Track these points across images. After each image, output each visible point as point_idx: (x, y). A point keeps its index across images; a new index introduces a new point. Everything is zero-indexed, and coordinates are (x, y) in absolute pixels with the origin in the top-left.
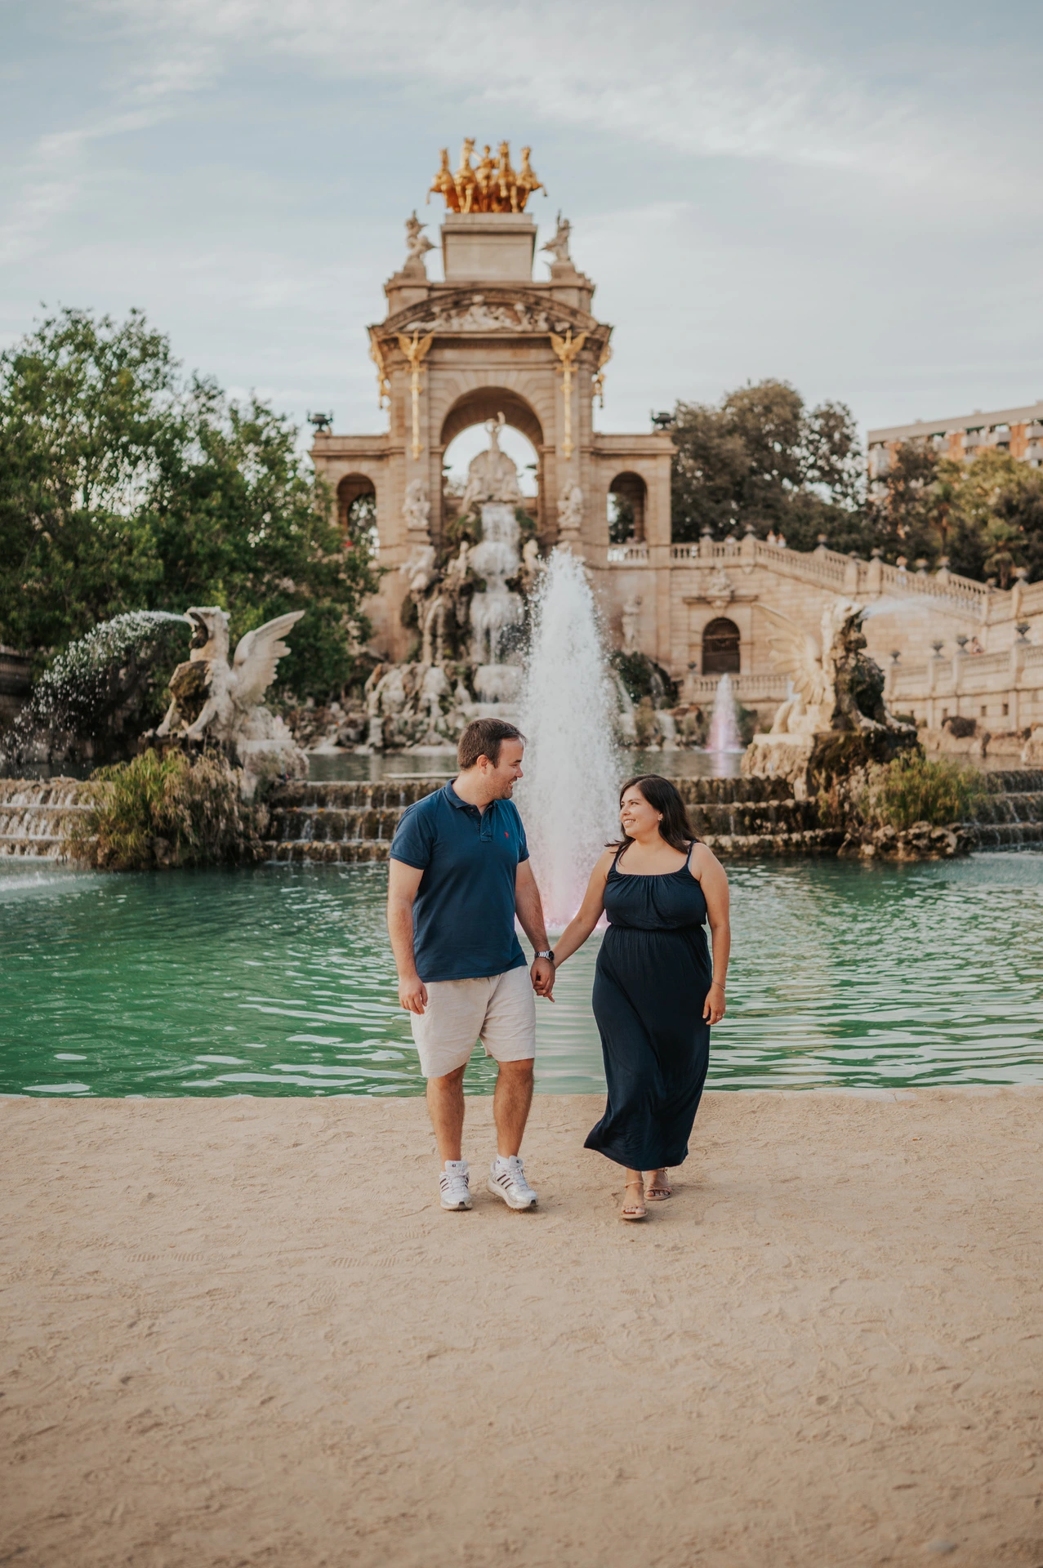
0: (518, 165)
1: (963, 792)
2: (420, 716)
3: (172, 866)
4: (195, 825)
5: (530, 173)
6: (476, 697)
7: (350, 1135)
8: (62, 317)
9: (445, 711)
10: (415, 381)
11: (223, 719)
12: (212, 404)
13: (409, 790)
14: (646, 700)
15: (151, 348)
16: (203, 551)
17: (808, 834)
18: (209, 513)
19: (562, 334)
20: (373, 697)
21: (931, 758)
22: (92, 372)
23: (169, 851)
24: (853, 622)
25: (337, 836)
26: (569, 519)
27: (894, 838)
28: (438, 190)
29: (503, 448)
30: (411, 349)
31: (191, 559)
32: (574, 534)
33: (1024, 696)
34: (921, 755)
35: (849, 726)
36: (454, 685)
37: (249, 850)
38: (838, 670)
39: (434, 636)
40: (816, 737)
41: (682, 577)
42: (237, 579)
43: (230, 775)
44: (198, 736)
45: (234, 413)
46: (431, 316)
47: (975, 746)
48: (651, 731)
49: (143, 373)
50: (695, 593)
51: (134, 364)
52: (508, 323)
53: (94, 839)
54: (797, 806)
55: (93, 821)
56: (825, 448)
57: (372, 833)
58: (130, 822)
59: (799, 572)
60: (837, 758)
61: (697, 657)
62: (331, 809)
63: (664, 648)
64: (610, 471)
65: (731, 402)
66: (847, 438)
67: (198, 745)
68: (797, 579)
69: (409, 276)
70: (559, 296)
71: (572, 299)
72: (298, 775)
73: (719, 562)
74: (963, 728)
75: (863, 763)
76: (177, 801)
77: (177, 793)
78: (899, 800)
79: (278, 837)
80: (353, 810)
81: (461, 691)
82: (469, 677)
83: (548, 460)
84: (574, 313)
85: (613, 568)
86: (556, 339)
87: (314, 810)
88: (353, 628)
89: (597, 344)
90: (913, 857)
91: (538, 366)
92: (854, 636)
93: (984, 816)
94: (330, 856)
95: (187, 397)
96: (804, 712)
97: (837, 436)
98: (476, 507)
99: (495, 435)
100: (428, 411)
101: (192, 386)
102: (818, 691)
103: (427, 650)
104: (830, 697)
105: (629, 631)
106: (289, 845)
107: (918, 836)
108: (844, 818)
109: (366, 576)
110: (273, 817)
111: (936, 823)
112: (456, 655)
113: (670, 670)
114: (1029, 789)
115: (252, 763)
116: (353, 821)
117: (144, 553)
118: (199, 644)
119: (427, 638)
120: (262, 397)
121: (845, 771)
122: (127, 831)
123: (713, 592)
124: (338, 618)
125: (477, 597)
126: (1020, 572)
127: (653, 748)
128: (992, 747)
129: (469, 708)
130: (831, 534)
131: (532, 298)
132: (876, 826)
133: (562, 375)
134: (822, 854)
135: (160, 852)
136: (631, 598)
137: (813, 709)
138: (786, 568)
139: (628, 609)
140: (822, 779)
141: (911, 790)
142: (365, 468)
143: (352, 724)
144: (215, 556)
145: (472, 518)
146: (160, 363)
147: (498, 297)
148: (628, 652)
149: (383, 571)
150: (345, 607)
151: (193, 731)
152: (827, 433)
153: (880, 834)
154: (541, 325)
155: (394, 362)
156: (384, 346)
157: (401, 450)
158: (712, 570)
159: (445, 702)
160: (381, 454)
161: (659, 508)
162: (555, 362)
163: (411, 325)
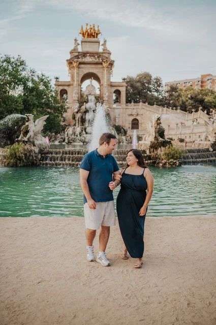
0: (96, 29)
1: (180, 153)
2: (75, 137)
3: (21, 166)
4: (25, 158)
5: (99, 30)
6: (86, 133)
7: (38, 226)
8: (4, 57)
9: (80, 136)
10: (75, 71)
11: (32, 136)
12: (33, 74)
13: (69, 151)
14: (120, 134)
15: (22, 63)
16: (32, 103)
17: (149, 161)
18: (33, 96)
19: (105, 62)
20: (66, 133)
21: (174, 146)
22: (10, 67)
23: (20, 163)
24: (159, 119)
25: (54, 161)
26: (105, 98)
27: (166, 162)
28: (80, 33)
29: (93, 84)
30: (75, 64)
31: (29, 105)
32: (106, 101)
33: (194, 135)
34: (172, 146)
35: (158, 140)
36: (82, 131)
37: (36, 163)
38: (156, 129)
39: (79, 121)
40: (151, 142)
41: (128, 110)
42: (39, 109)
43: (33, 148)
44: (27, 140)
45: (38, 76)
46: (79, 58)
47: (184, 144)
48: (121, 140)
49: (20, 68)
50: (130, 113)
51: (19, 66)
52: (94, 60)
53: (5, 160)
54: (147, 156)
55: (5, 157)
56: (156, 85)
57: (62, 160)
58: (12, 157)
59: (150, 110)
60: (155, 146)
61: (131, 126)
62: (54, 155)
63: (124, 124)
64: (114, 89)
65: (138, 76)
66: (160, 84)
67: (27, 142)
68: (150, 111)
69: (75, 50)
70: (104, 55)
71: (107, 55)
72: (47, 148)
73: (135, 107)
74: (182, 141)
75: (160, 147)
76: (22, 153)
77: (22, 151)
78: (167, 155)
79: (43, 161)
80: (58, 155)
81: (84, 132)
82: (85, 129)
83: (102, 87)
84: (107, 58)
85: (114, 108)
86: (103, 63)
87: (50, 155)
88: (62, 119)
89: (111, 64)
90: (170, 166)
91: (100, 68)
92: (159, 122)
93: (184, 158)
94: (53, 165)
95: (29, 73)
96: (149, 137)
97: (158, 83)
98: (87, 96)
99: (91, 82)
100: (78, 77)
101: (30, 70)
102: (151, 133)
103: (77, 124)
104: (154, 134)
105: (117, 121)
106: (45, 162)
107: (171, 162)
108: (156, 158)
109: (65, 109)
110: (41, 157)
111: (174, 159)
112: (83, 125)
113: (125, 128)
114: (194, 153)
115: (38, 146)
116: (58, 158)
117: (20, 103)
118: (27, 121)
119: (77, 121)
120: (43, 73)
121: (157, 149)
122: (11, 159)
123: (134, 113)
124: (59, 117)
125: (87, 114)
126: (193, 110)
127: (121, 144)
128: (187, 144)
129: (85, 135)
130: (157, 102)
131: (99, 55)
132: (163, 160)
133: (104, 70)
134: (152, 165)
135: (18, 163)
136: (117, 114)
137: (150, 136)
138: (148, 109)
139: (117, 116)
140: (152, 150)
141: (170, 153)
142: (65, 88)
143: (62, 138)
144: (34, 104)
145: (86, 98)
146: (24, 66)
147: (92, 55)
148: (117, 125)
149: (68, 108)
150: (60, 115)
151: (26, 139)
152: (156, 83)
153: (163, 161)
154: (100, 60)
155: (72, 67)
156: (70, 64)
157: (73, 84)
158: (134, 109)
159: (80, 134)
160: (69, 85)
161: (123, 97)
162: (103, 68)
163: (75, 60)
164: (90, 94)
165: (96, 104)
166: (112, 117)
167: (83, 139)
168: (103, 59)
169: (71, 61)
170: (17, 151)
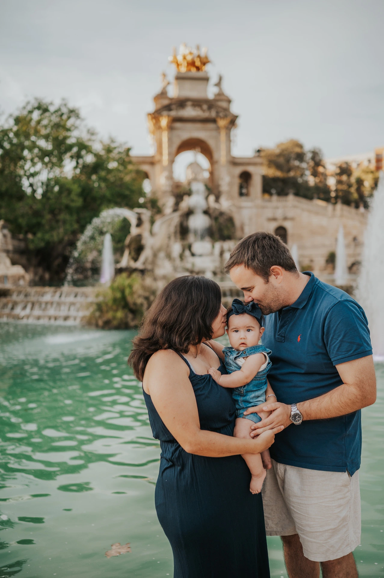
0: (203, 54)
5: (206, 58)
10: (165, 135)
11: (149, 260)
12: (93, 138)
15: (72, 114)
16: (98, 195)
19: (221, 118)
23: (133, 319)
28: (172, 62)
29: (198, 162)
30: (164, 122)
36: (184, 250)
41: (265, 210)
44: (141, 267)
45: (102, 142)
46: (171, 110)
49: (69, 124)
50: (271, 216)
51: (66, 119)
52: (200, 113)
56: (312, 163)
58: (117, 306)
64: (238, 170)
65: (278, 147)
66: (320, 160)
69: (163, 94)
70: (219, 104)
71: (224, 104)
73: (280, 204)
81: (187, 253)
82: (190, 247)
83: (214, 166)
84: (224, 110)
85: (240, 207)
86: (219, 120)
89: (233, 122)
91: (211, 130)
97: (317, 160)
99: (195, 156)
100: (170, 146)
118: (138, 226)
122: (116, 311)
123: (277, 216)
129: (190, 259)
131: (210, 104)
133: (219, 133)
136: (247, 218)
138: (304, 207)
139: (247, 221)
142: (145, 168)
145: (187, 187)
147: (197, 103)
151: (139, 265)
152: (313, 159)
154: (213, 114)
155: (158, 127)
156: (154, 121)
157: (160, 161)
158: (277, 208)
159: (181, 257)
160: (152, 163)
161: (257, 184)
162: (218, 129)
163: (165, 113)
164: (195, 179)
165: (207, 198)
166: (237, 222)
167: (189, 266)
168: (217, 113)
169: (156, 116)
170: (127, 291)
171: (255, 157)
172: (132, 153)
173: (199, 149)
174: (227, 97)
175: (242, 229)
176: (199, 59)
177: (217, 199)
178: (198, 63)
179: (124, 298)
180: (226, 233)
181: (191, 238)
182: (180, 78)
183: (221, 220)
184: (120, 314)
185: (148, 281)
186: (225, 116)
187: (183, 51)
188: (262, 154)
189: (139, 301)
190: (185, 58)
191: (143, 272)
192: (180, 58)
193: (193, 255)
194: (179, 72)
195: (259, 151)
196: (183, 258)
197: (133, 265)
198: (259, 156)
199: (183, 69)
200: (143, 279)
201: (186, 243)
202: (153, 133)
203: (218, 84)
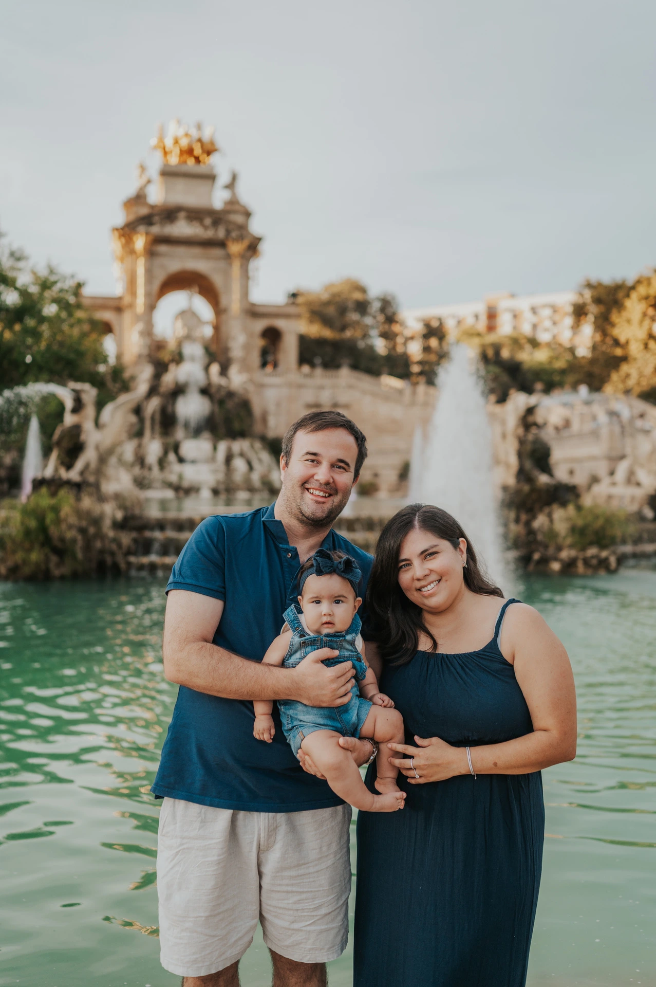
0: (207, 136)
3: (62, 578)
5: (212, 143)
9: (163, 469)
10: (141, 264)
11: (92, 467)
19: (233, 240)
23: (58, 565)
24: (530, 411)
27: (574, 558)
28: (155, 148)
29: (194, 309)
30: (140, 242)
32: (240, 362)
35: (531, 481)
36: (167, 453)
37: (114, 564)
38: (522, 443)
39: (153, 422)
40: (504, 488)
41: (303, 391)
43: (99, 507)
44: (78, 479)
46: (152, 224)
50: (312, 401)
52: (200, 231)
56: (381, 318)
58: (32, 542)
60: (525, 503)
62: (170, 533)
64: (260, 325)
65: (327, 288)
66: (394, 314)
68: (372, 393)
69: (139, 198)
70: (231, 217)
71: (239, 219)
73: (327, 382)
75: (547, 506)
76: (70, 527)
77: (73, 520)
79: (135, 553)
80: (185, 535)
81: (172, 457)
82: (176, 448)
83: (224, 317)
84: (239, 227)
85: (261, 386)
86: (230, 243)
87: (158, 535)
89: (253, 247)
91: (217, 258)
92: (530, 420)
97: (388, 312)
99: (190, 300)
100: (150, 281)
102: (502, 456)
103: (148, 432)
105: (272, 421)
106: (145, 560)
110: (131, 539)
111: (604, 548)
112: (167, 434)
118: (74, 411)
119: (148, 423)
121: (532, 512)
122: (29, 550)
123: (323, 401)
129: (176, 468)
130: (389, 367)
131: (217, 218)
132: (559, 549)
133: (230, 264)
135: (52, 566)
136: (273, 403)
138: (367, 387)
139: (272, 408)
142: (107, 316)
145: (177, 350)
147: (196, 215)
148: (270, 436)
151: (73, 475)
152: (383, 310)
153: (565, 554)
154: (221, 233)
155: (129, 250)
156: (123, 240)
157: (131, 306)
158: (321, 388)
159: (162, 463)
160: (118, 307)
161: (290, 349)
162: (228, 257)
163: (142, 229)
164: (188, 337)
165: (207, 368)
166: (257, 410)
167: (173, 478)
168: (228, 232)
169: (127, 232)
170: (50, 517)
171: (287, 305)
172: (87, 291)
173: (197, 289)
174: (244, 207)
175: (264, 420)
176: (199, 144)
177: (224, 371)
178: (198, 151)
179: (43, 528)
180: (237, 426)
181: (180, 434)
182: (168, 173)
183: (230, 404)
184: (34, 556)
185: (87, 502)
186: (241, 238)
187: (173, 131)
188: (300, 300)
189: (70, 534)
190: (176, 142)
191: (78, 487)
192: (169, 142)
193: (181, 460)
194: (166, 165)
195: (294, 295)
196: (165, 465)
197: (64, 474)
198: (293, 303)
199: (174, 160)
200: (78, 499)
201: (171, 440)
202: (122, 260)
203: (231, 186)
